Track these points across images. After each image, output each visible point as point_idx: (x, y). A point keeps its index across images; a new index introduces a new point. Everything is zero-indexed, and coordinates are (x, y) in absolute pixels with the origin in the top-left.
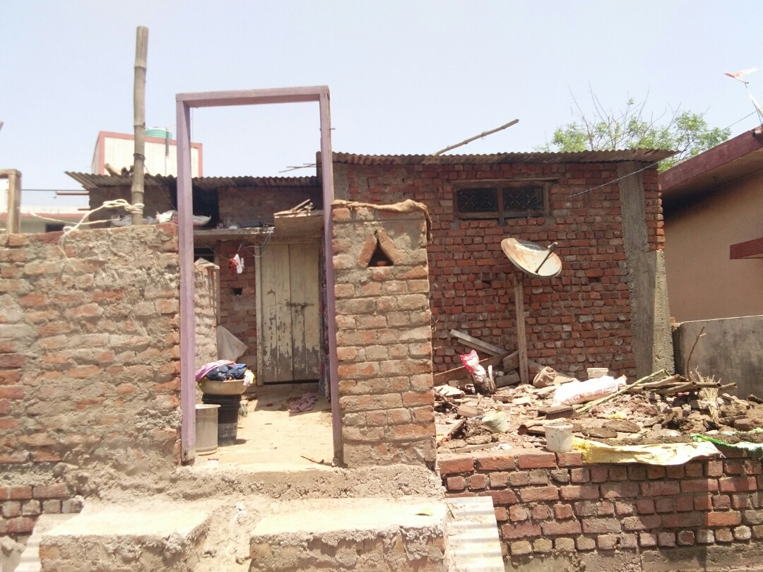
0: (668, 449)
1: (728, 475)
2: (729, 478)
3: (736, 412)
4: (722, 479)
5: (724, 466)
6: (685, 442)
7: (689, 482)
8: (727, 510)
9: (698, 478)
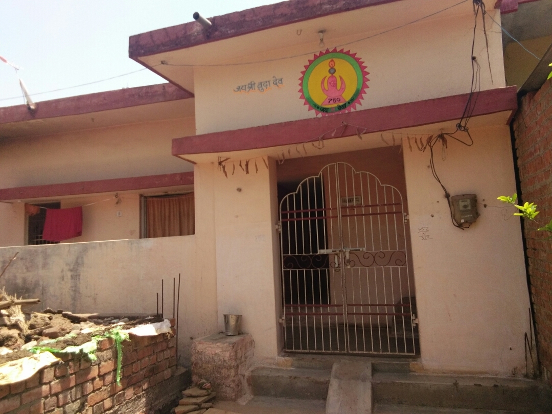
0: (15, 366)
1: (57, 378)
2: (58, 381)
3: (43, 323)
4: (53, 383)
5: (55, 371)
6: (27, 356)
7: (28, 393)
8: (53, 410)
9: (36, 387)
